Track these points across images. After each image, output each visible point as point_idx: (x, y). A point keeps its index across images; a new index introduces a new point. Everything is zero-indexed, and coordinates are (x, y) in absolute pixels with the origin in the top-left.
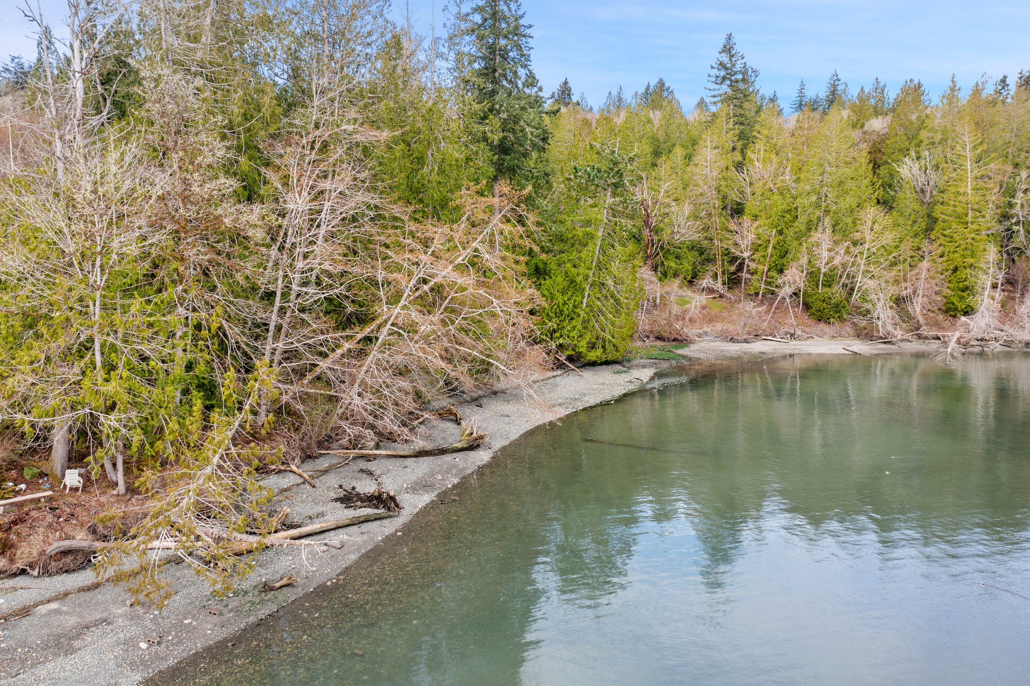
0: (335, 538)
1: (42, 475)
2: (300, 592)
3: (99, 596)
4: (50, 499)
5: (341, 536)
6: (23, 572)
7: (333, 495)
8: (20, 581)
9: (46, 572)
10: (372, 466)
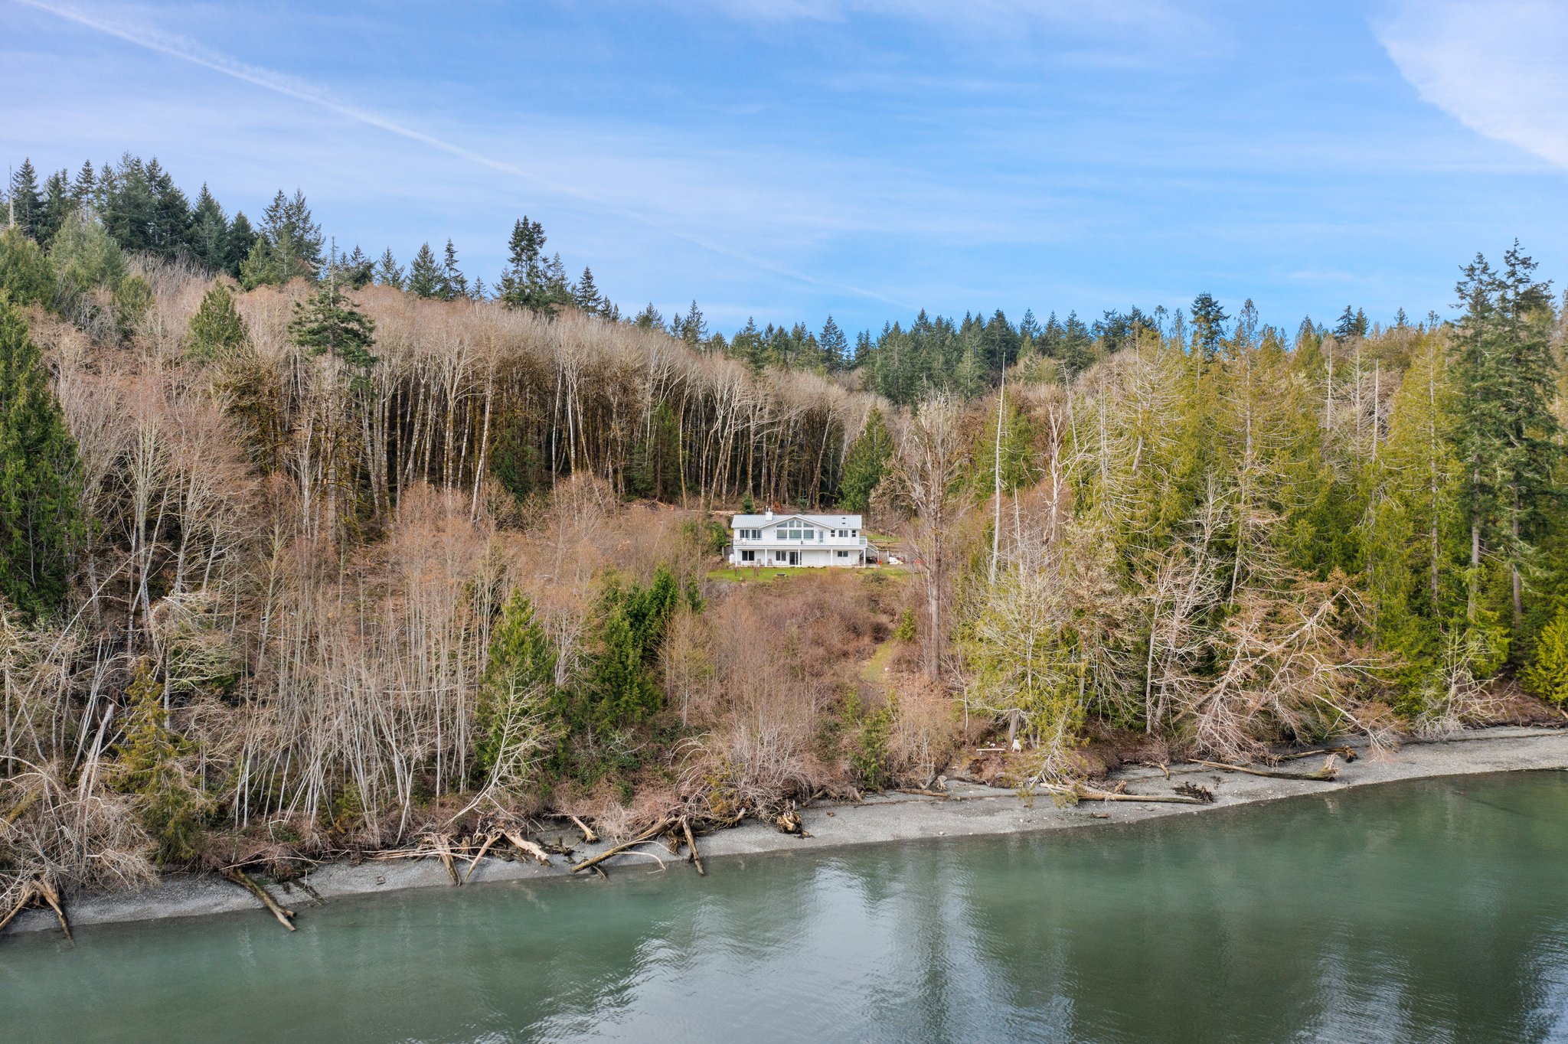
0: (1151, 806)
1: (1004, 740)
2: (1109, 822)
3: (1013, 800)
4: (1004, 752)
5: (1158, 806)
6: (984, 783)
7: (1176, 786)
8: (982, 787)
9: (993, 785)
10: (1225, 777)
